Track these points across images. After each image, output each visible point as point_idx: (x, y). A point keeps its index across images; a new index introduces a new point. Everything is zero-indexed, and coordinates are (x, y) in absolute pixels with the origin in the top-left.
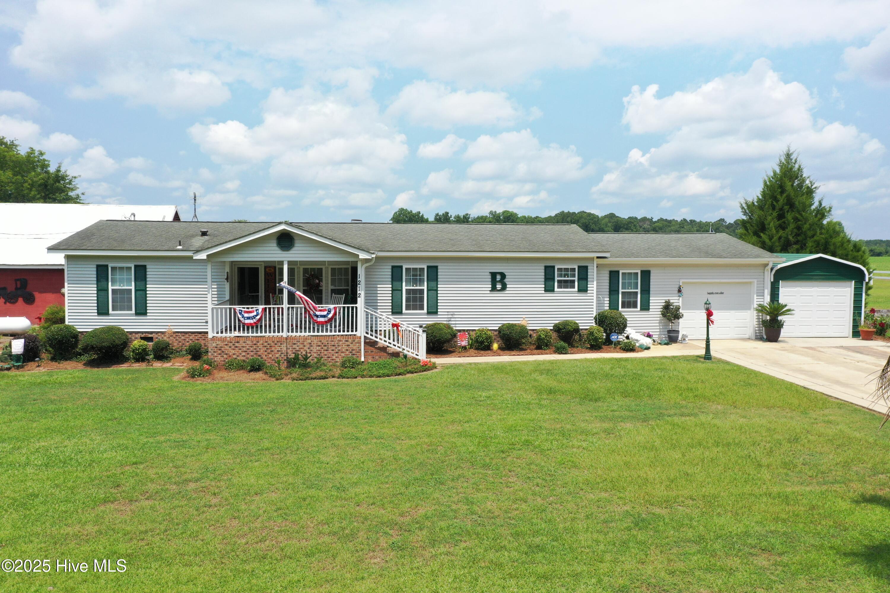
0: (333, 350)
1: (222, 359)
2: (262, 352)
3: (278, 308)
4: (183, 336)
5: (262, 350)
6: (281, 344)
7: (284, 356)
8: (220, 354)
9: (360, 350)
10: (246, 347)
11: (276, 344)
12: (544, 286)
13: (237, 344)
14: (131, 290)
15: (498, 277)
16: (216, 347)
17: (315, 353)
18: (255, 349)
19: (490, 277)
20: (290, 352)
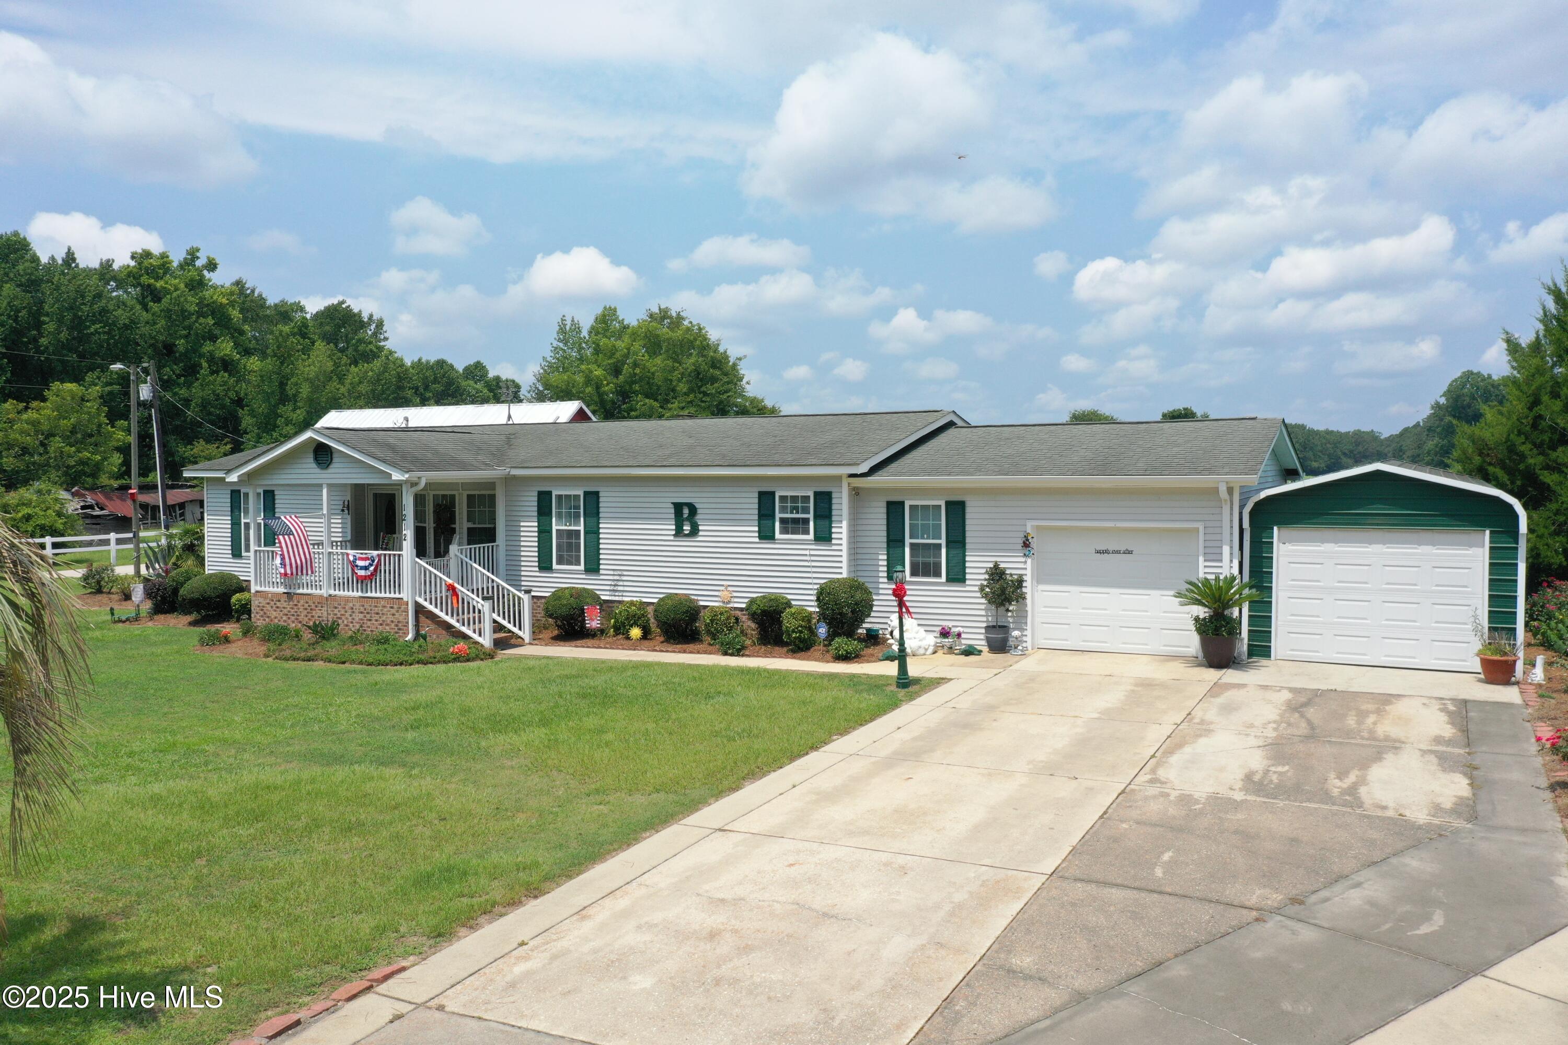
0: (376, 620)
1: (265, 624)
3: (319, 553)
5: (303, 615)
6: (322, 607)
7: (325, 624)
8: (262, 616)
9: (408, 623)
10: (287, 608)
11: (316, 606)
12: (756, 529)
13: (278, 604)
15: (686, 511)
16: (259, 606)
17: (357, 623)
18: (296, 612)
19: (673, 511)
20: (331, 620)
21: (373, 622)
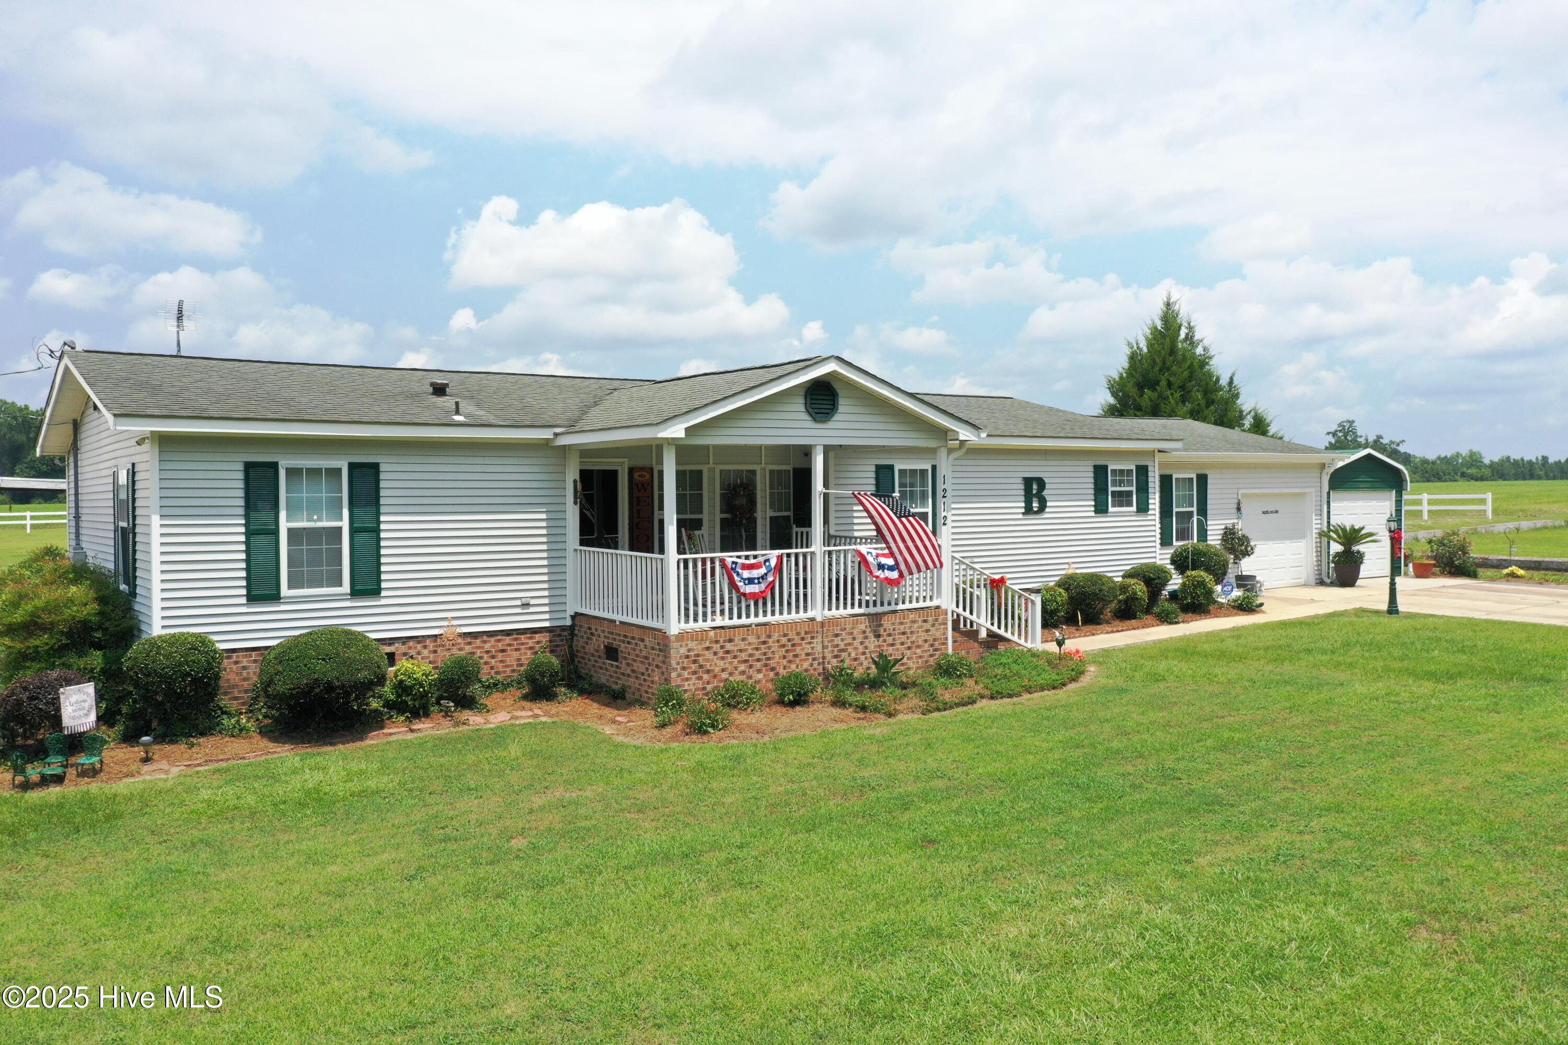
0: (902, 644)
1: (700, 684)
2: (777, 660)
3: (804, 554)
5: (777, 656)
6: (813, 638)
7: (819, 664)
8: (695, 673)
9: (946, 639)
10: (745, 650)
11: (803, 639)
12: (1092, 503)
13: (729, 646)
14: (340, 529)
15: (1035, 488)
17: (872, 652)
18: (765, 654)
19: (1023, 487)
20: (829, 656)
21: (898, 646)
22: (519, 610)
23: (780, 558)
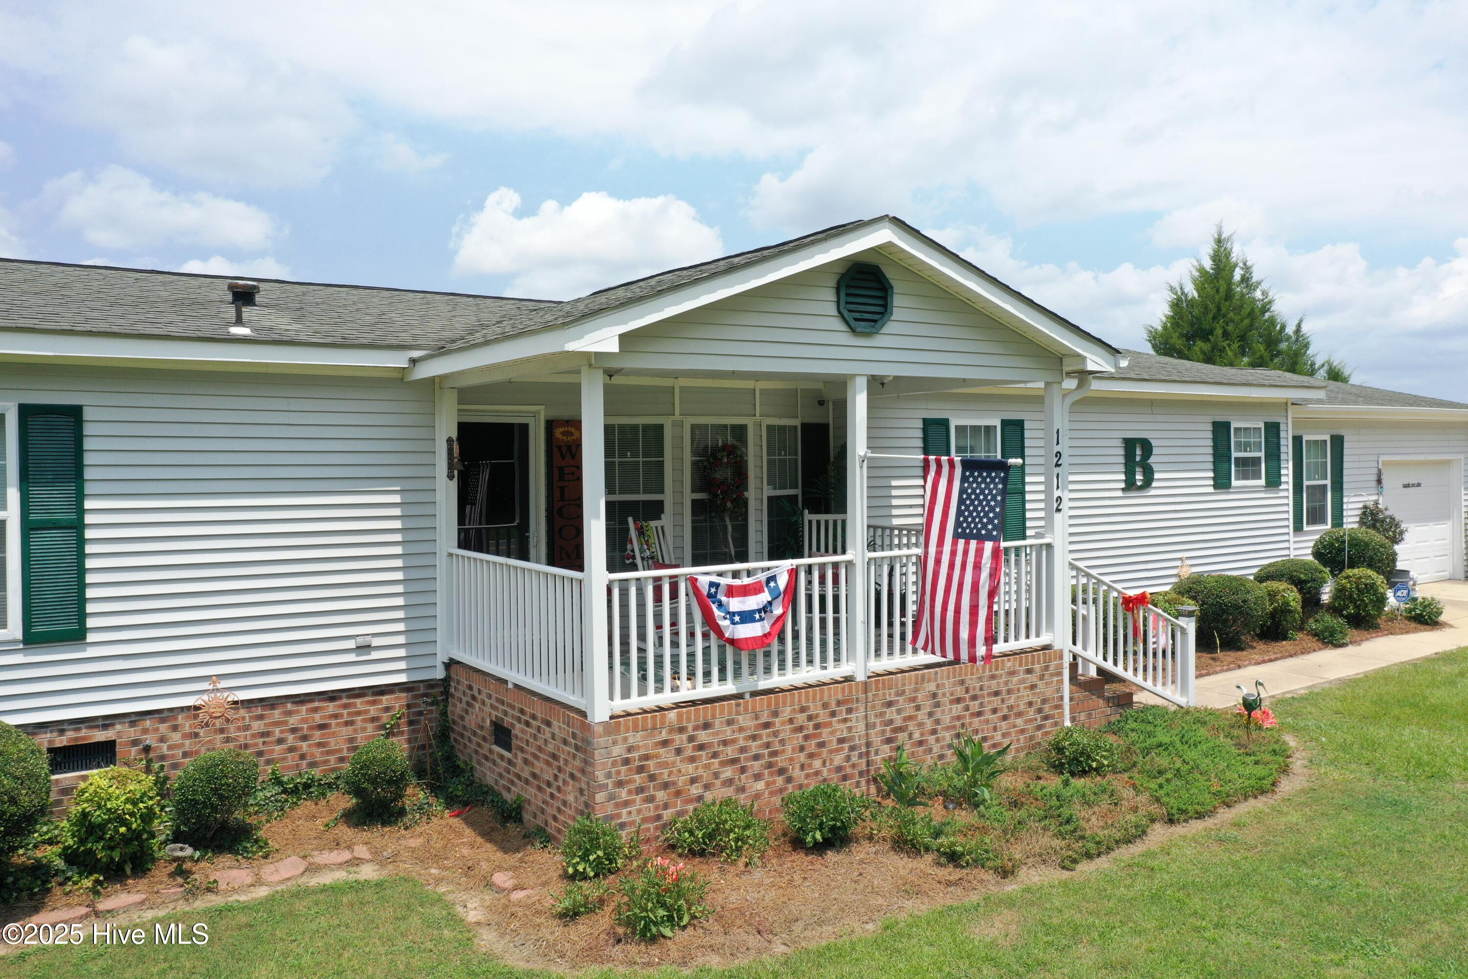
0: (994, 711)
1: (650, 810)
2: (789, 753)
3: (836, 566)
4: (260, 717)
5: (789, 748)
6: (849, 711)
7: (860, 756)
8: (640, 790)
9: (1061, 698)
10: (734, 741)
11: (833, 714)
12: (1212, 474)
13: (703, 736)
14: (2, 524)
15: (1139, 453)
17: (948, 728)
18: (768, 745)
19: (1123, 451)
20: (876, 740)
21: (988, 716)
22: (352, 657)
23: (794, 573)
